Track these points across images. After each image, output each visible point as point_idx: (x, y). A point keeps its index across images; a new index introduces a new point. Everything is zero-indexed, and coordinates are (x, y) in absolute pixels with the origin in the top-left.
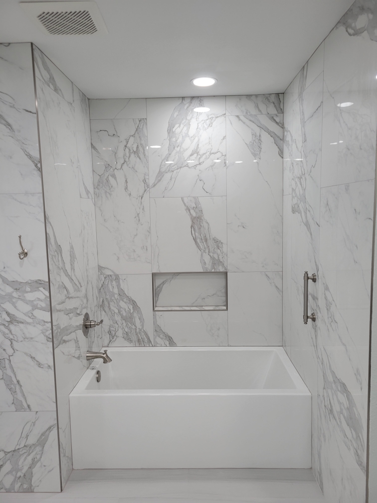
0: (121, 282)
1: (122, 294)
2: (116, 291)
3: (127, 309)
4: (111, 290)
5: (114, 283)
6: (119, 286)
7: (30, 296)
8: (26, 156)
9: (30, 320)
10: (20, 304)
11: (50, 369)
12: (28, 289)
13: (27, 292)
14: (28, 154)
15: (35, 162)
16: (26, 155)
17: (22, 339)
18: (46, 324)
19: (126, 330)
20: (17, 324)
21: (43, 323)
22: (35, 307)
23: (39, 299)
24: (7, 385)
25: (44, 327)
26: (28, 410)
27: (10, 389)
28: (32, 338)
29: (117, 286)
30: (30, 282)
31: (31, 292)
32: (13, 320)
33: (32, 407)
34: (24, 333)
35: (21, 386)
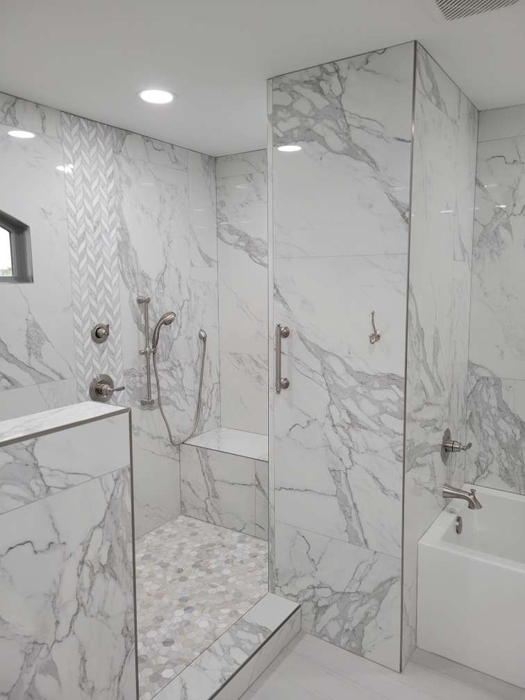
0: (503, 389)
1: (503, 409)
2: (494, 402)
3: (510, 433)
4: (486, 400)
5: (492, 390)
6: (499, 396)
7: (379, 395)
8: (391, 203)
9: (376, 427)
10: (365, 403)
11: (397, 499)
12: (377, 385)
13: (375, 389)
14: (394, 200)
15: (403, 210)
16: (392, 201)
17: (364, 450)
18: (397, 435)
19: (506, 465)
20: (359, 429)
21: (392, 434)
22: (384, 411)
23: (390, 400)
24: (341, 506)
25: (394, 439)
26: (364, 546)
27: (344, 512)
28: (376, 452)
29: (496, 395)
30: (380, 375)
31: (380, 389)
32: (354, 423)
33: (369, 543)
34: (366, 443)
35: (357, 512)
